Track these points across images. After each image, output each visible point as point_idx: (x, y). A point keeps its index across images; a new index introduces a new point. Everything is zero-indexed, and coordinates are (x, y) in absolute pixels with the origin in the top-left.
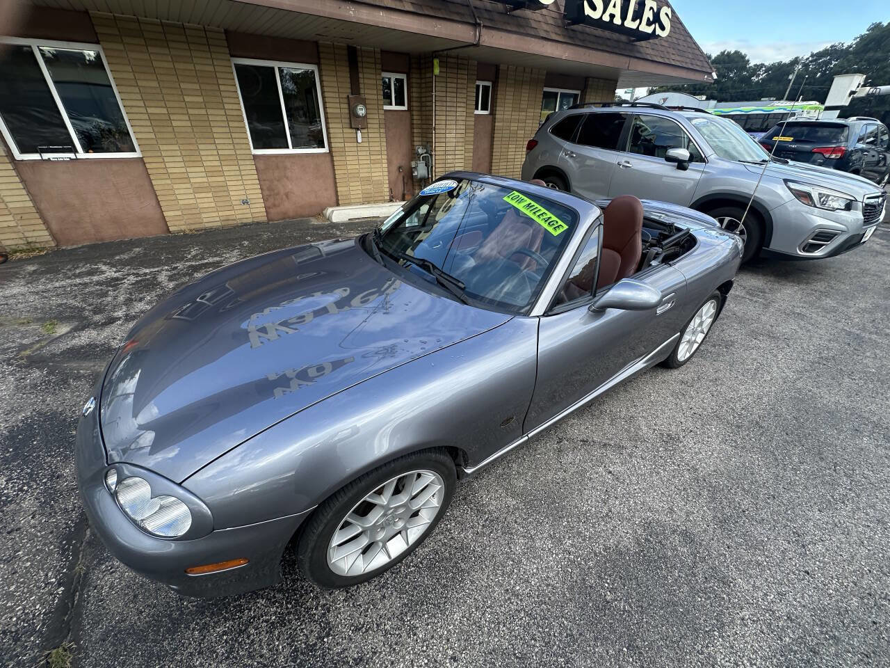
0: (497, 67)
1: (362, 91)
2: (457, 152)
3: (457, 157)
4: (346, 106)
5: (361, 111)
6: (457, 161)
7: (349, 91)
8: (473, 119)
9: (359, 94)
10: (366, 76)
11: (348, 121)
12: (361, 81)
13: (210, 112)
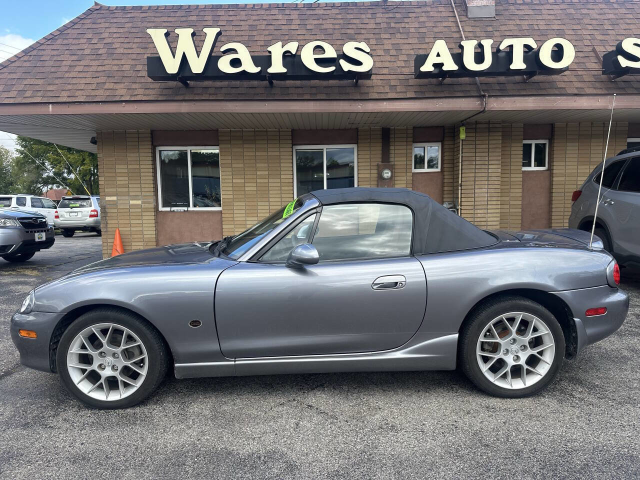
0: (552, 126)
1: (392, 159)
2: (489, 207)
3: (489, 211)
4: (376, 171)
5: (387, 174)
6: (489, 215)
7: (380, 160)
8: (521, 175)
9: (389, 162)
10: (396, 148)
11: (376, 183)
12: (392, 152)
13: (271, 180)
